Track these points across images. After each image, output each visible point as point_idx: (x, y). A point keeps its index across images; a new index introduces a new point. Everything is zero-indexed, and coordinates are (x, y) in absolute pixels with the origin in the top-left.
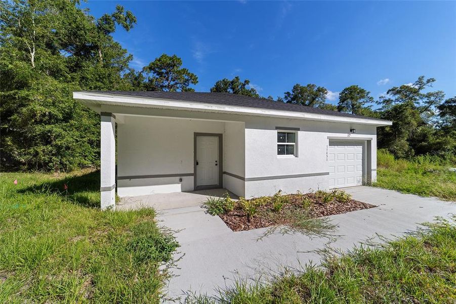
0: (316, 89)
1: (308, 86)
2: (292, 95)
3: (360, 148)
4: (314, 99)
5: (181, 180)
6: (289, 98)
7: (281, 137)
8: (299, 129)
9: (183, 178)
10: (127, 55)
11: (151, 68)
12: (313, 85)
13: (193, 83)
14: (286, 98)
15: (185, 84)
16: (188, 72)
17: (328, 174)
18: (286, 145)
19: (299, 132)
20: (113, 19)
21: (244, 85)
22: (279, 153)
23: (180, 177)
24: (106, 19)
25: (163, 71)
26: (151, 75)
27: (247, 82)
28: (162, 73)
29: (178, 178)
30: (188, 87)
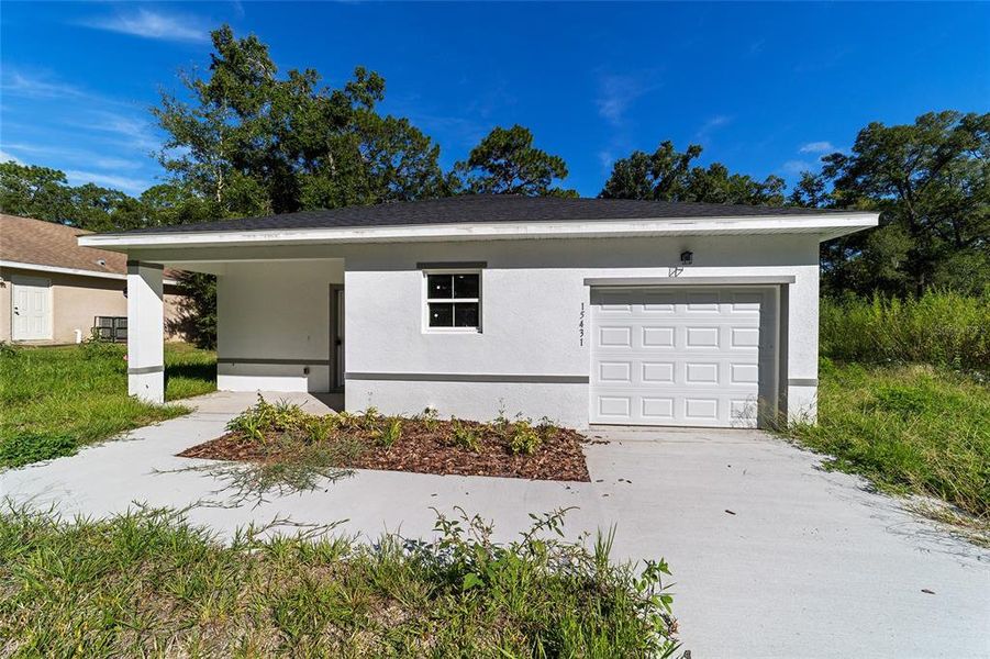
0: (957, 123)
1: (922, 120)
2: (852, 159)
3: (752, 312)
4: (942, 161)
5: (306, 371)
6: (840, 174)
7: (437, 286)
8: (484, 265)
9: (312, 367)
10: (430, 147)
11: (473, 163)
12: (943, 116)
13: (557, 176)
14: (829, 172)
15: (541, 182)
16: (542, 155)
17: (585, 380)
18: (457, 304)
19: (484, 271)
20: (349, 94)
21: (686, 160)
22: (434, 323)
23: (306, 366)
24: (336, 100)
25: (502, 161)
26: (477, 174)
27: (694, 151)
28: (500, 166)
29: (301, 367)
30: (549, 188)
